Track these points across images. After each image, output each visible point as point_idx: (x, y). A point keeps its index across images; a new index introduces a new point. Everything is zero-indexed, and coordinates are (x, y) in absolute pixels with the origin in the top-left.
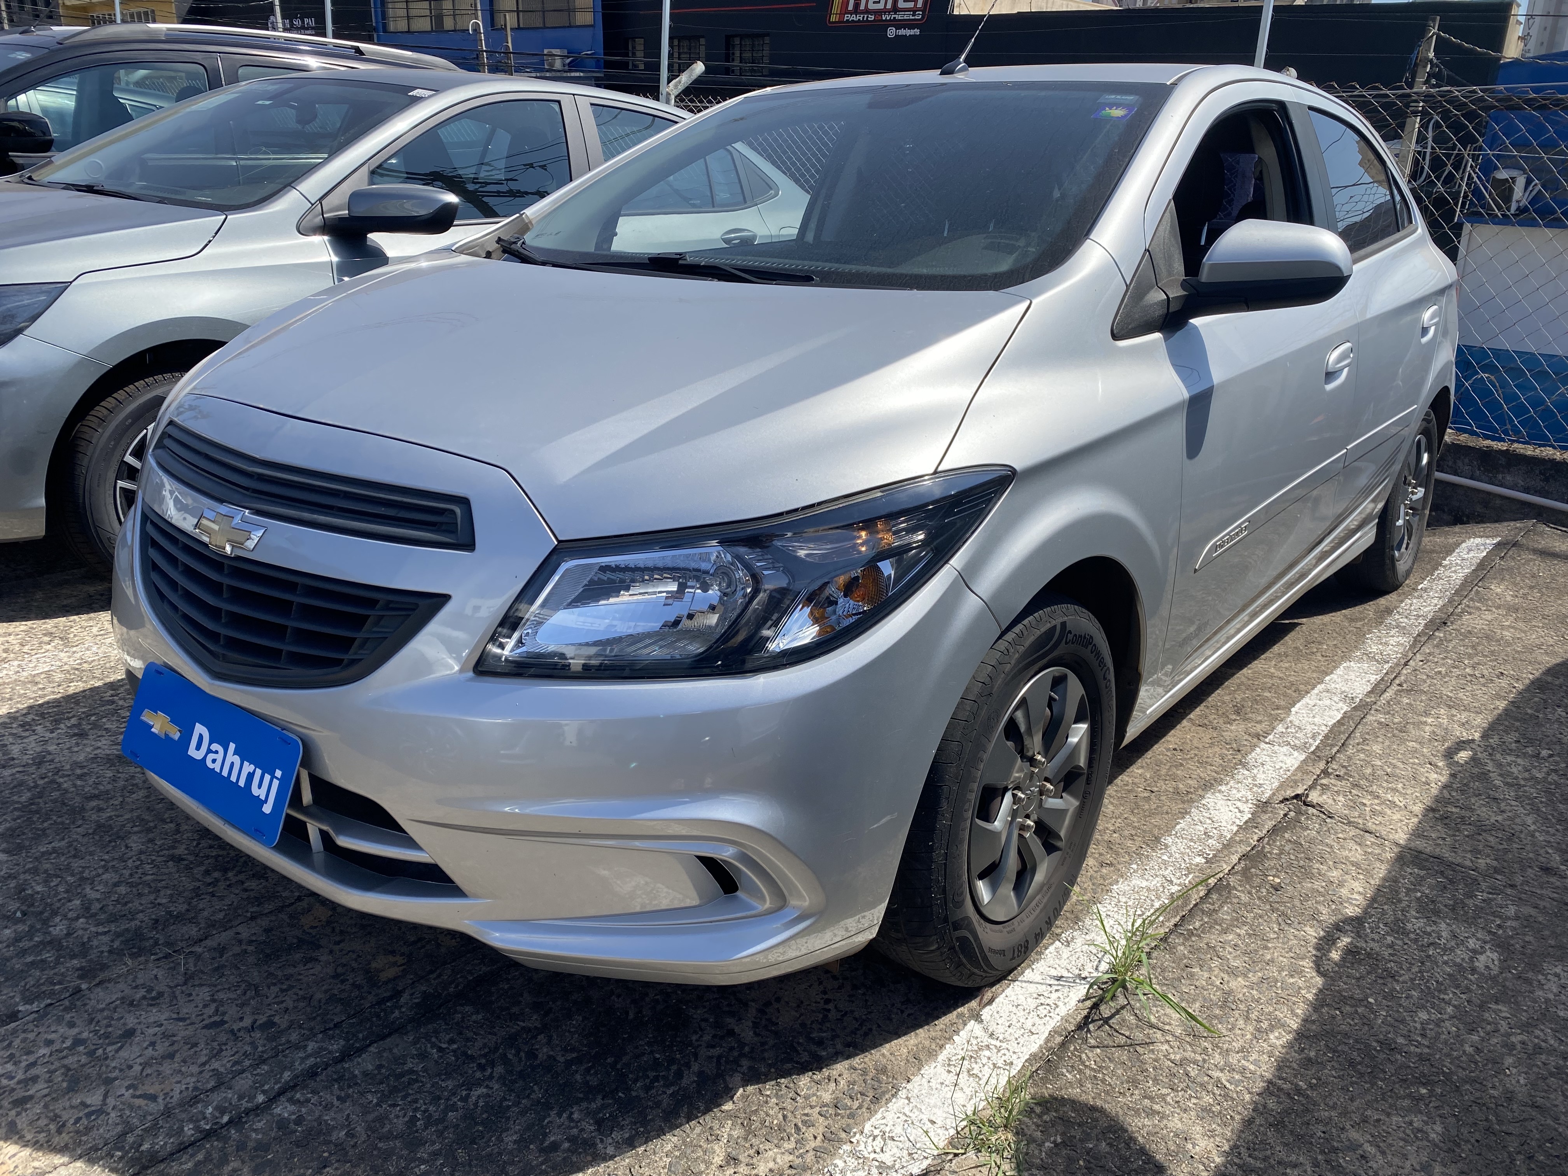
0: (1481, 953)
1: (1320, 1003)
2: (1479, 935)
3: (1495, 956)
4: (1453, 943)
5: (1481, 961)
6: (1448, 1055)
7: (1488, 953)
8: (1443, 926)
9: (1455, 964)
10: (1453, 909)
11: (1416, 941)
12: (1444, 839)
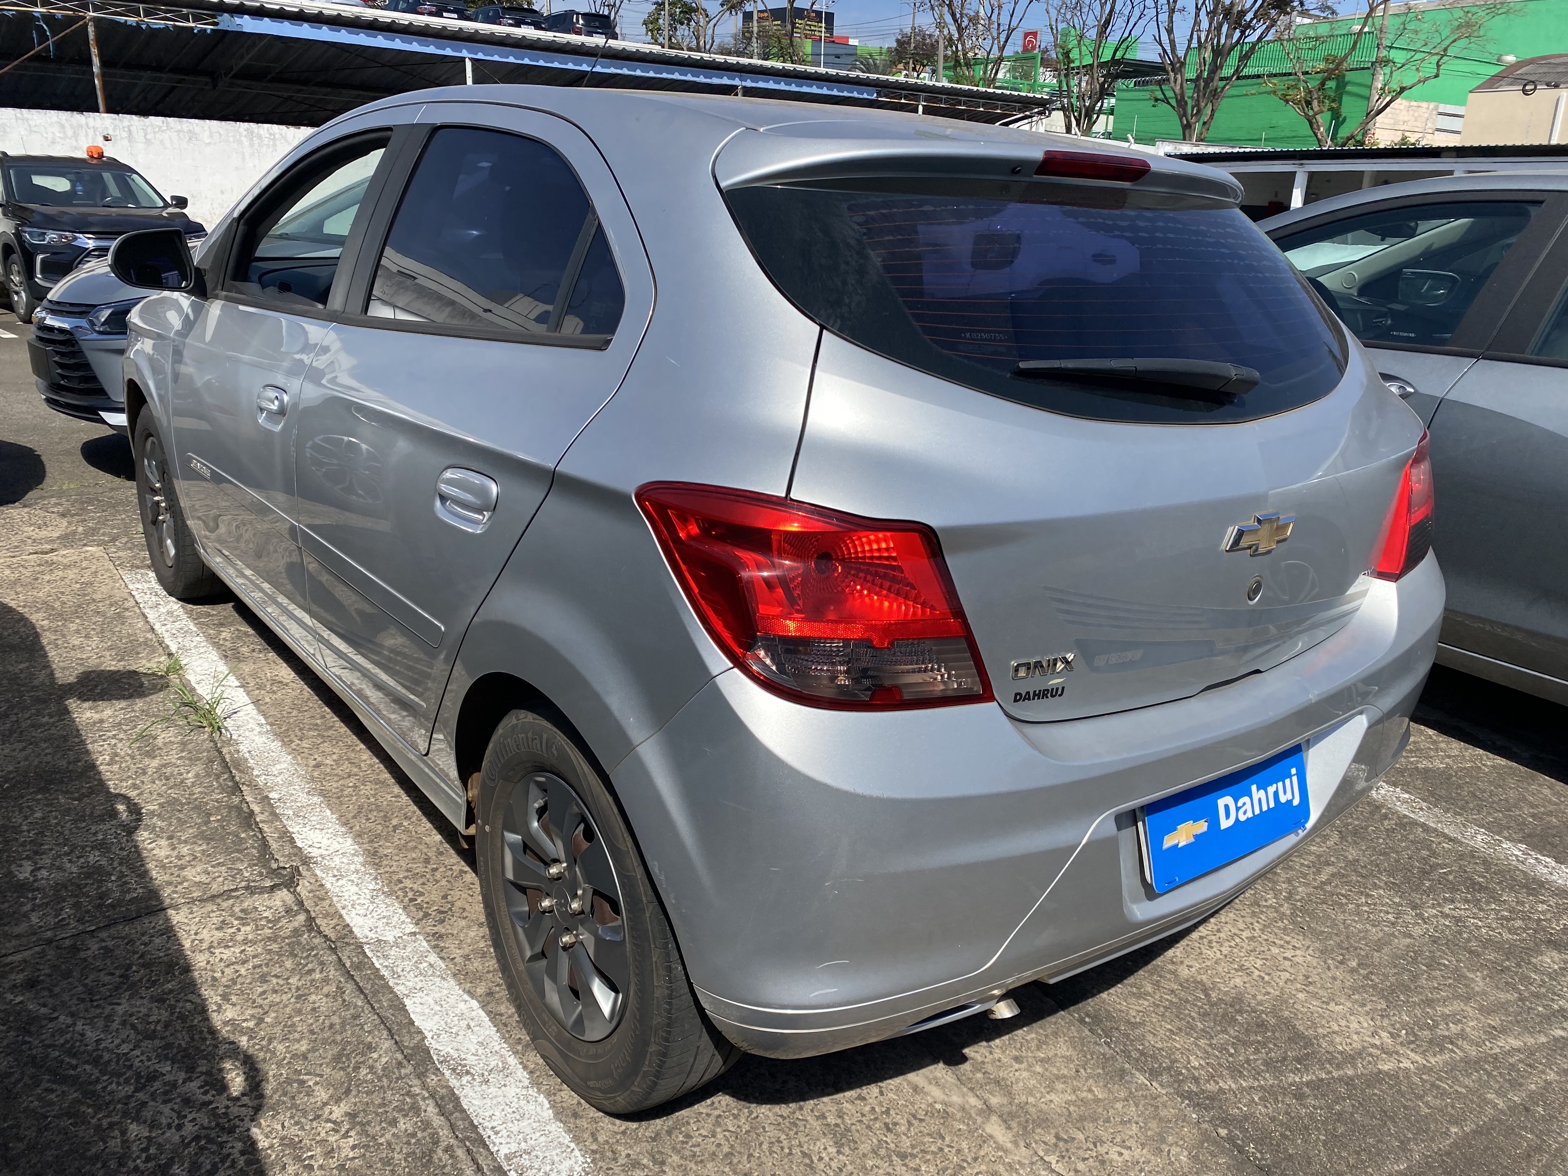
0: (32, 871)
1: (102, 784)
2: (43, 882)
3: (21, 877)
4: (57, 864)
5: (28, 867)
6: (7, 808)
7: (27, 875)
8: (75, 870)
9: (43, 853)
10: (78, 886)
11: (83, 848)
12: (146, 944)
